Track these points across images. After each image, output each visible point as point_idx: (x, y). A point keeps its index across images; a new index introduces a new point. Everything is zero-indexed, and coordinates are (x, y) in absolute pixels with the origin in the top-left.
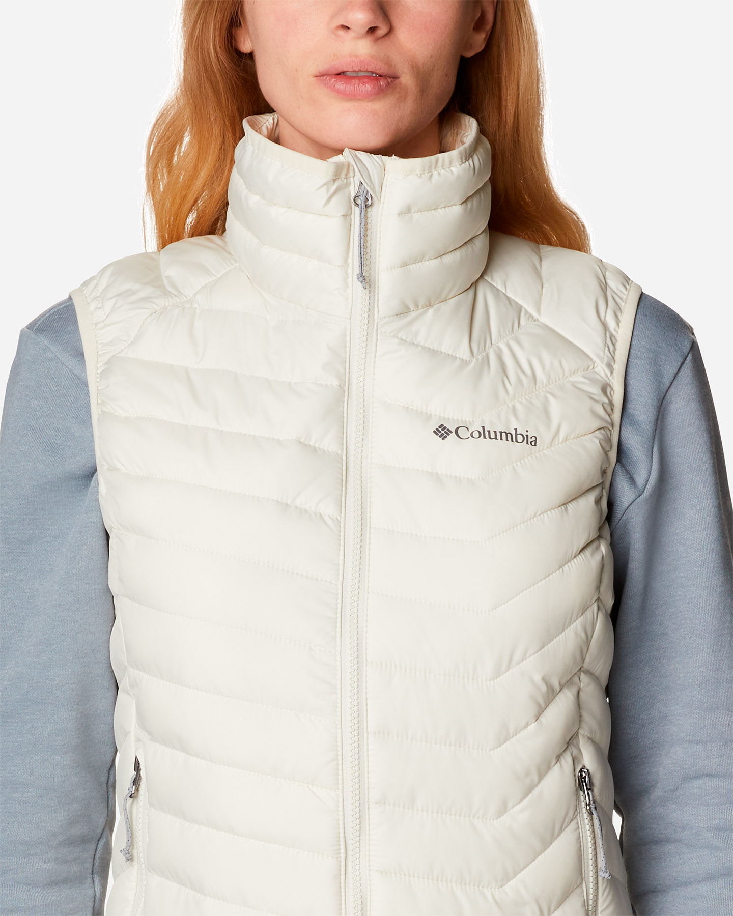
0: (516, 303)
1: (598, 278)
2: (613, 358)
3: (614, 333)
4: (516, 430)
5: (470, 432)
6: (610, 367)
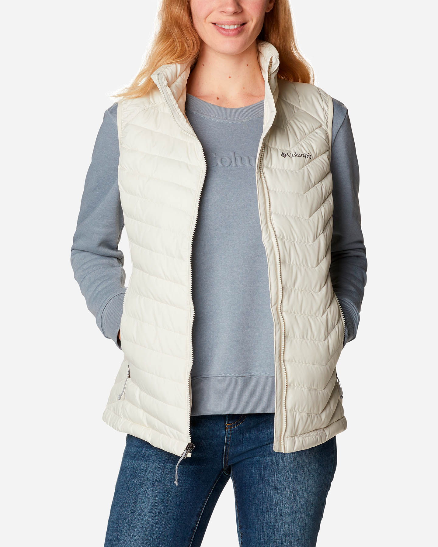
0: (292, 105)
1: (317, 91)
2: (327, 122)
3: (327, 111)
4: (305, 153)
5: (292, 155)
6: (327, 125)
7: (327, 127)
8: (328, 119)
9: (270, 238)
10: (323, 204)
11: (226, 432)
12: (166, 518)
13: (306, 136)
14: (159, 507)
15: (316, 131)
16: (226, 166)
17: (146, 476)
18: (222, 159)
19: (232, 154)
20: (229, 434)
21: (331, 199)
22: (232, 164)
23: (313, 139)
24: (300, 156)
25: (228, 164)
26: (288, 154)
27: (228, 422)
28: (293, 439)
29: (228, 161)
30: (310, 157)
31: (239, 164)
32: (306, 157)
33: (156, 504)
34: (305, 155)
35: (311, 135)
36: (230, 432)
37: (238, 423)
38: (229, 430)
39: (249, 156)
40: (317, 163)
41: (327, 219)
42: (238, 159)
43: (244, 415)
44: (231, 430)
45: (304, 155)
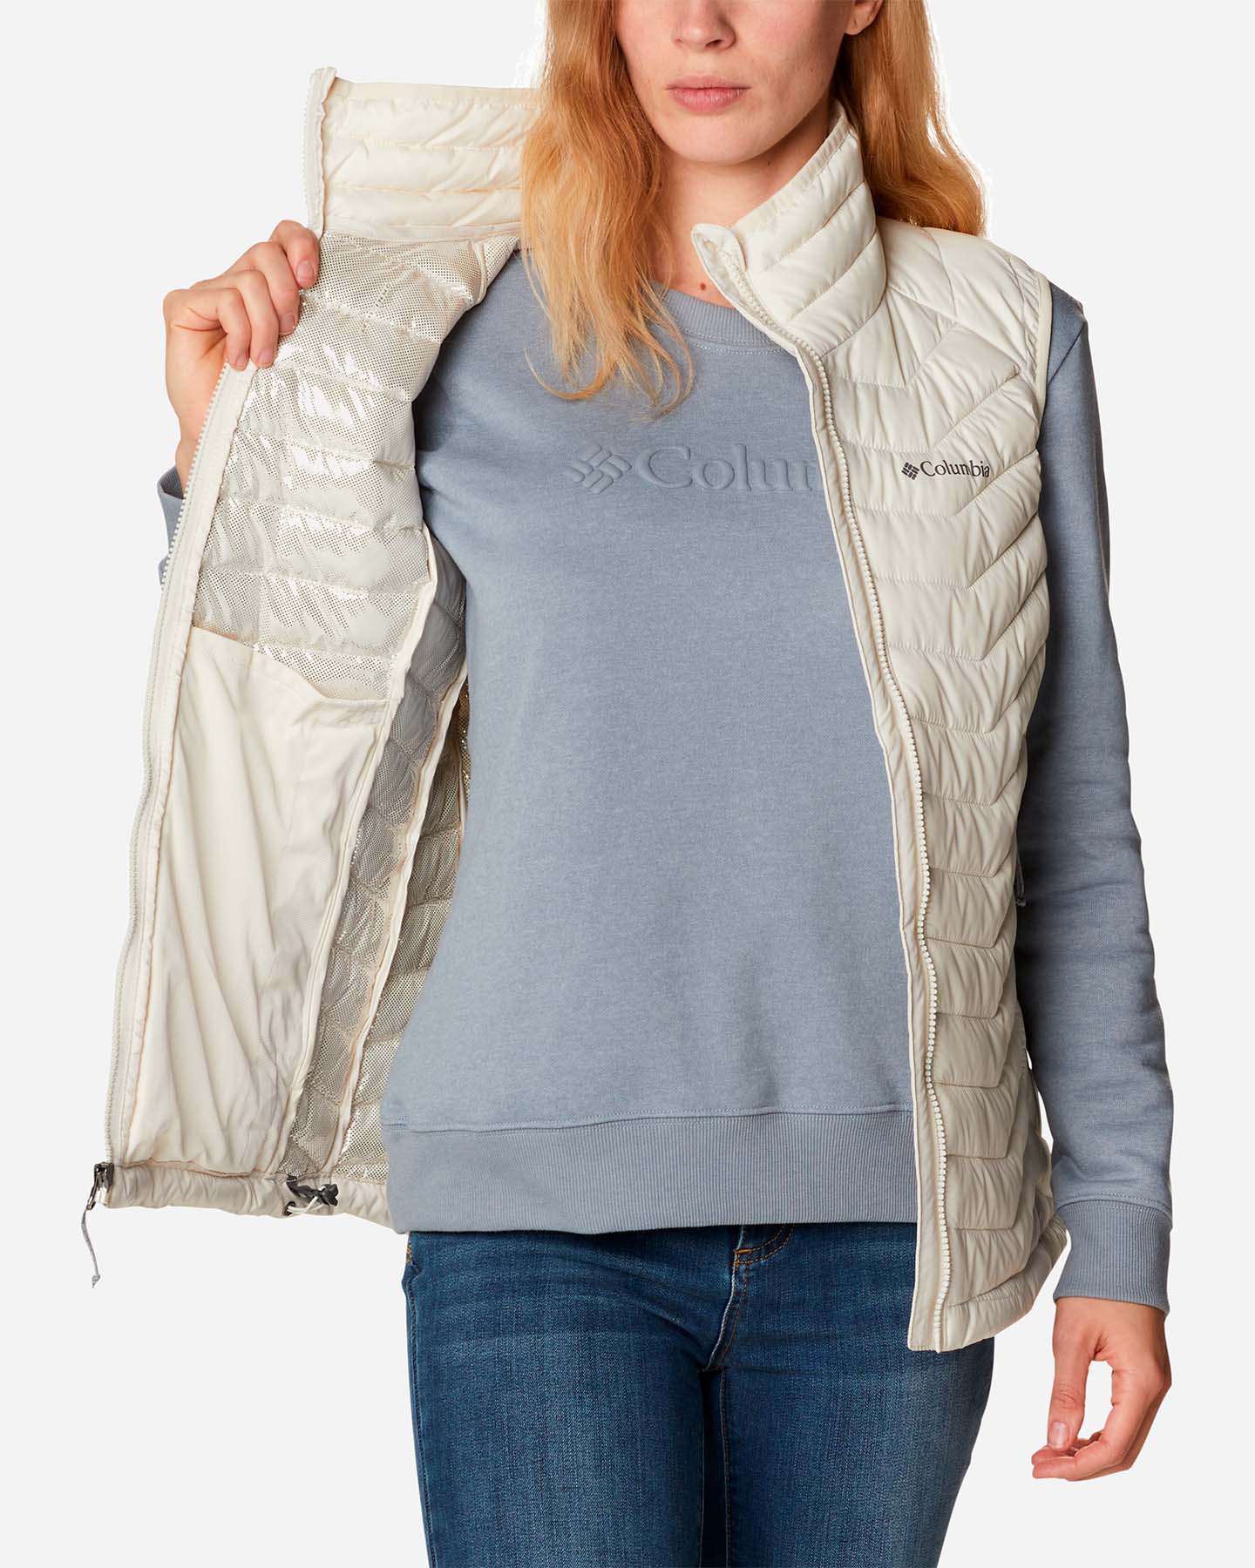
0: (931, 311)
2: (1035, 361)
3: (1033, 331)
4: (971, 462)
5: (933, 468)
6: (1033, 372)
7: (1034, 378)
8: (1035, 354)
9: (894, 725)
10: (1020, 610)
11: (731, 1274)
12: (644, 1492)
13: (973, 406)
14: (617, 1458)
15: (1003, 387)
16: (718, 487)
17: (547, 1374)
18: (705, 466)
19: (737, 452)
20: (741, 1281)
21: (1044, 591)
22: (736, 483)
23: (996, 416)
24: (958, 472)
25: (725, 482)
26: (922, 464)
27: (742, 1244)
28: (964, 1308)
29: (724, 473)
30: (986, 472)
31: (757, 483)
32: (974, 475)
33: (606, 1452)
34: (972, 467)
35: (989, 403)
36: (744, 1275)
37: (769, 1249)
38: (743, 1267)
39: (789, 461)
40: (1006, 489)
41: (1033, 652)
42: (755, 467)
43: (789, 1226)
44: (747, 1270)
45: (967, 469)
